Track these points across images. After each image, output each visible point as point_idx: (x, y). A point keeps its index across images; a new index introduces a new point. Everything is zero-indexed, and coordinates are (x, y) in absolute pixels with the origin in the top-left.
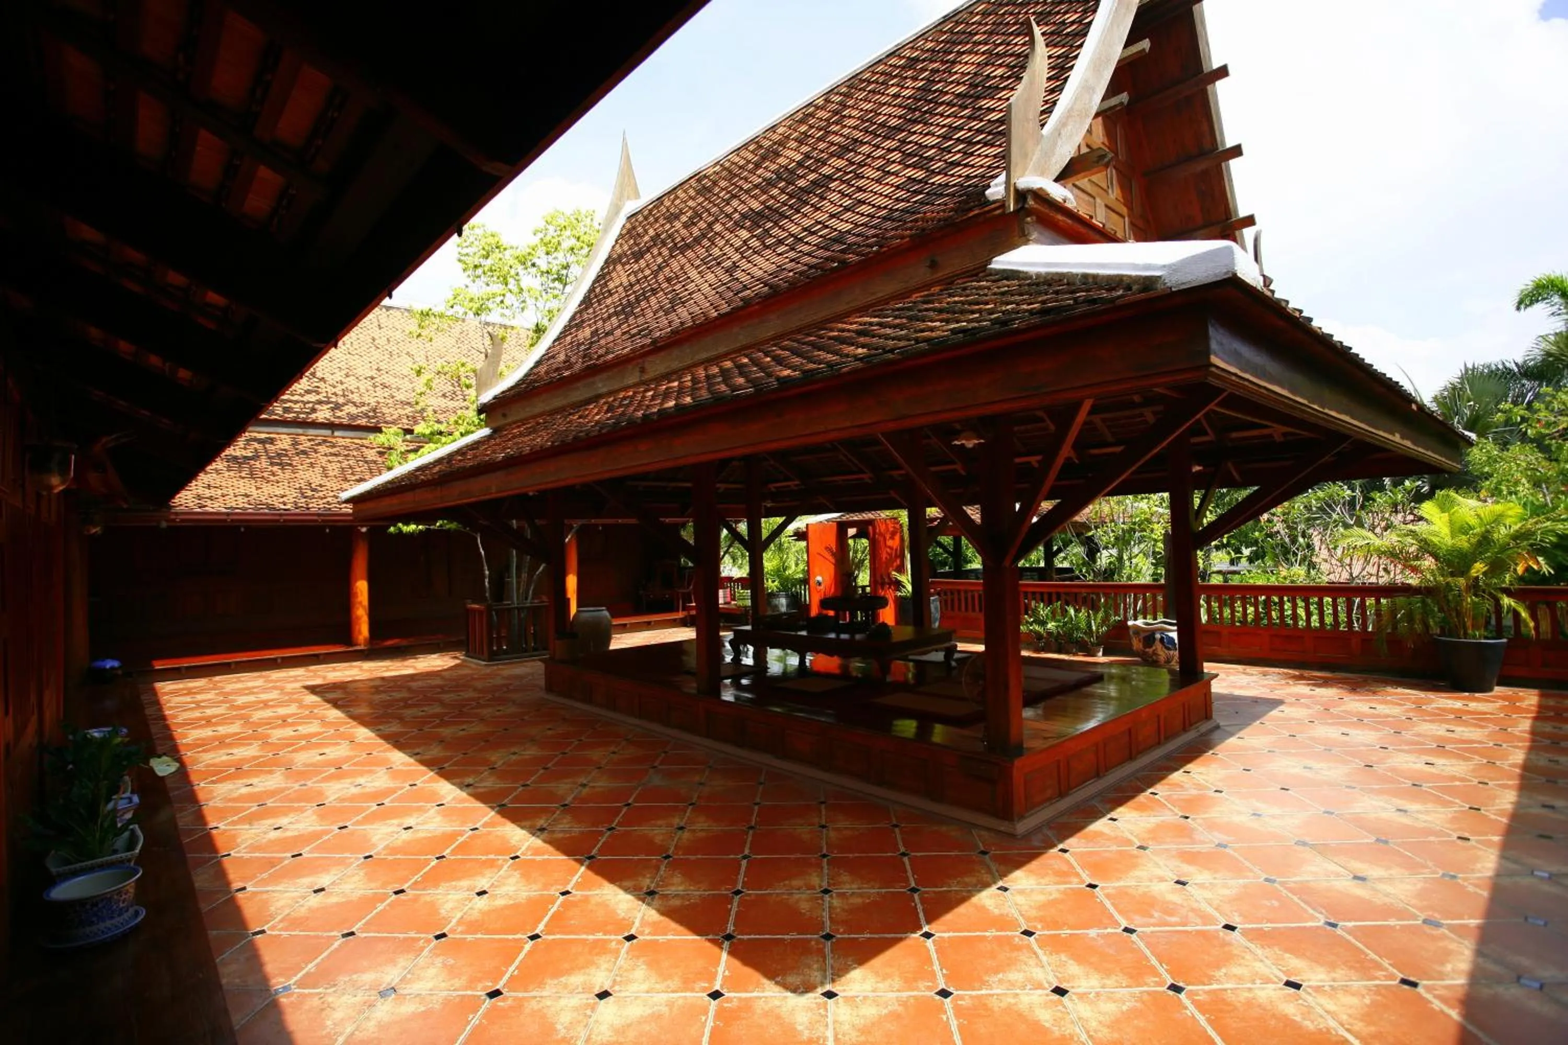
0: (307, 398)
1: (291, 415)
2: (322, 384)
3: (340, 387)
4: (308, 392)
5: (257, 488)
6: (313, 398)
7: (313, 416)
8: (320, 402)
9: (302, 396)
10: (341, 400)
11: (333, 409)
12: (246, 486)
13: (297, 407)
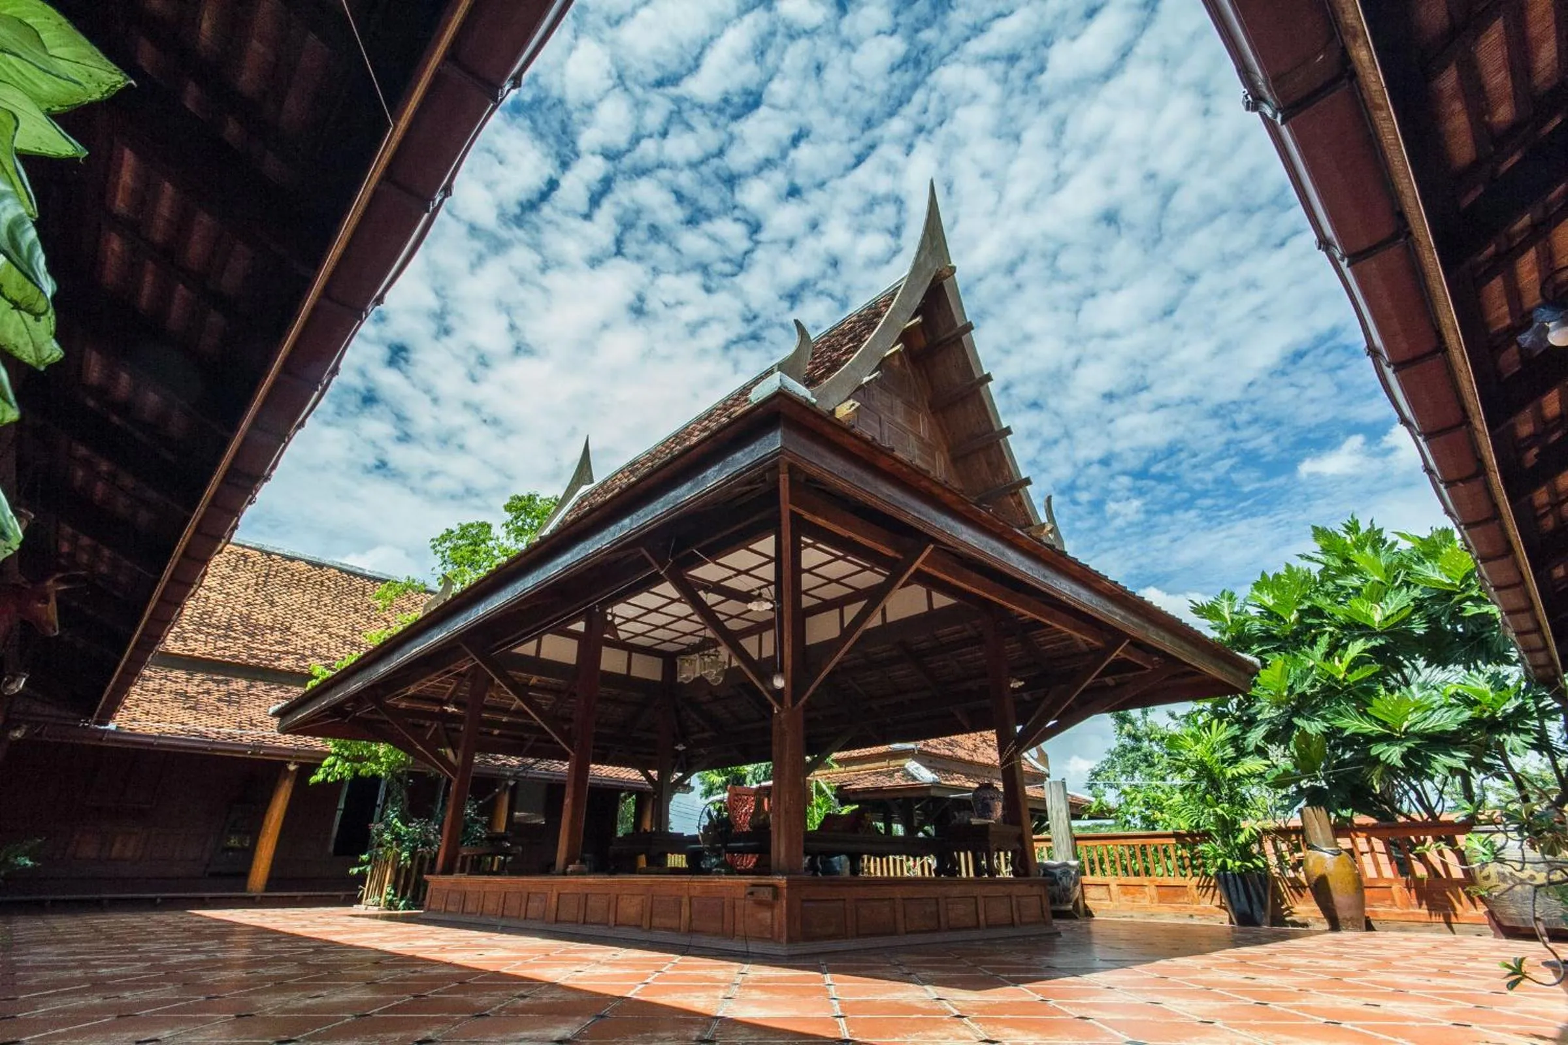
0: (276, 648)
1: (255, 661)
2: (294, 638)
3: (311, 641)
4: (277, 642)
5: (196, 718)
6: (282, 648)
7: (276, 664)
8: (287, 653)
9: (271, 645)
10: (308, 653)
11: (297, 660)
12: (186, 716)
13: (262, 655)
